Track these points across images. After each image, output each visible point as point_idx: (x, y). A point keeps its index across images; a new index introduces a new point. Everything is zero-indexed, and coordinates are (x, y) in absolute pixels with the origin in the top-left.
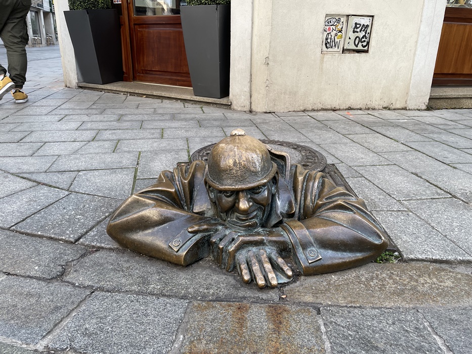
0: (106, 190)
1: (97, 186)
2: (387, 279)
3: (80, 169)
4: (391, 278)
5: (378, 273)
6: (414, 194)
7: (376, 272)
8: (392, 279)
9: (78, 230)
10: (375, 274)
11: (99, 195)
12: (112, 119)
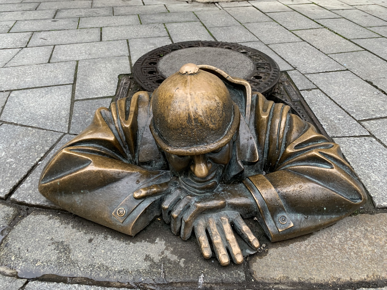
0: (40, 118)
1: (31, 113)
2: (362, 239)
3: (12, 89)
4: (365, 237)
5: (352, 230)
6: (373, 111)
7: (349, 229)
8: (367, 238)
9: (9, 181)
10: (348, 233)
11: (33, 125)
12: (46, 17)
